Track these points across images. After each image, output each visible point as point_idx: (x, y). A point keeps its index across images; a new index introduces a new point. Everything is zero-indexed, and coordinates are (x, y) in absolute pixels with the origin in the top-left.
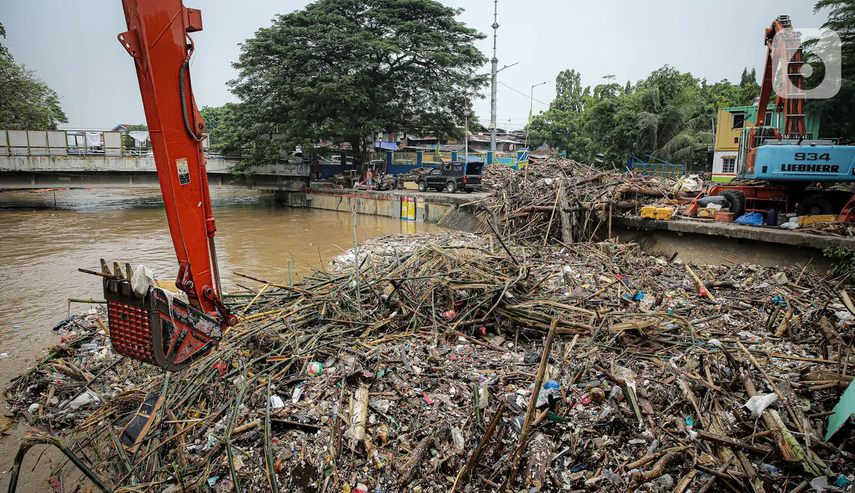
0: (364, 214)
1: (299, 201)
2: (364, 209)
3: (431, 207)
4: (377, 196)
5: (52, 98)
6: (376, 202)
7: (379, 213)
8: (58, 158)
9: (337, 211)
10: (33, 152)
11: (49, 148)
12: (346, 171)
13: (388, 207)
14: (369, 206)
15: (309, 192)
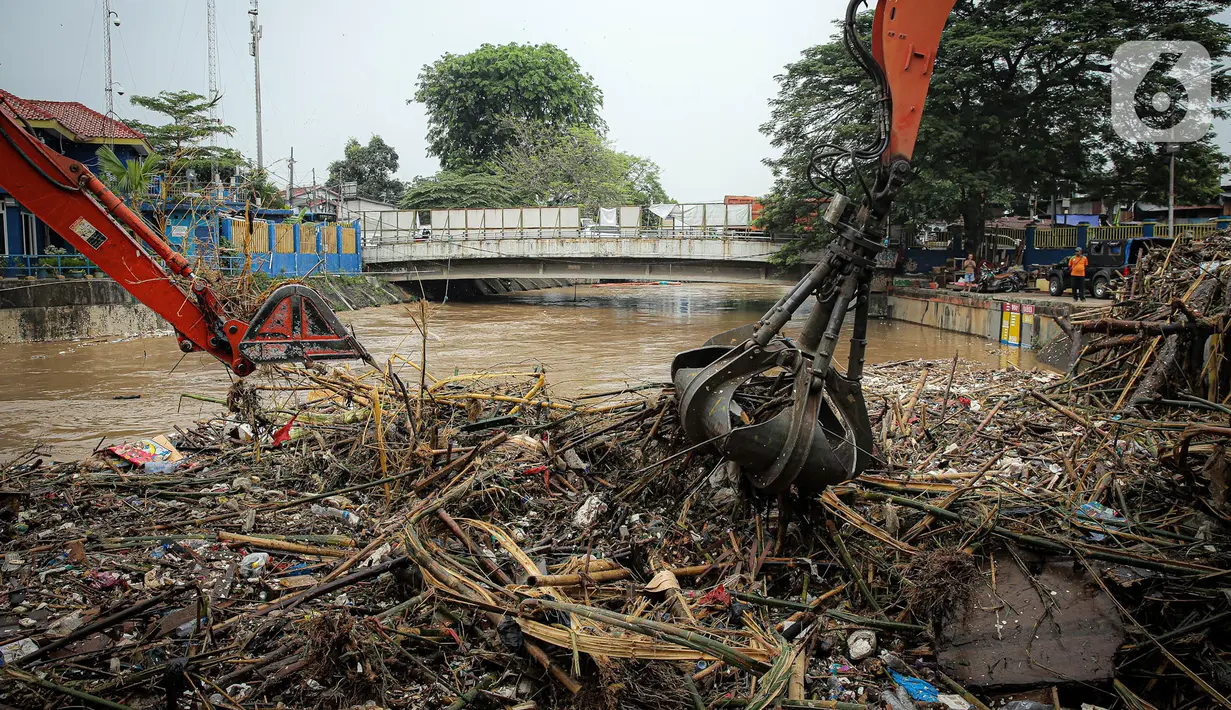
0: (953, 331)
1: (877, 306)
2: (954, 322)
3: (1044, 322)
4: (970, 300)
5: (652, 174)
6: (970, 311)
7: (973, 332)
8: (568, 240)
9: (922, 325)
10: (545, 233)
11: (561, 228)
12: (948, 260)
13: (984, 321)
14: (959, 319)
15: (891, 292)
